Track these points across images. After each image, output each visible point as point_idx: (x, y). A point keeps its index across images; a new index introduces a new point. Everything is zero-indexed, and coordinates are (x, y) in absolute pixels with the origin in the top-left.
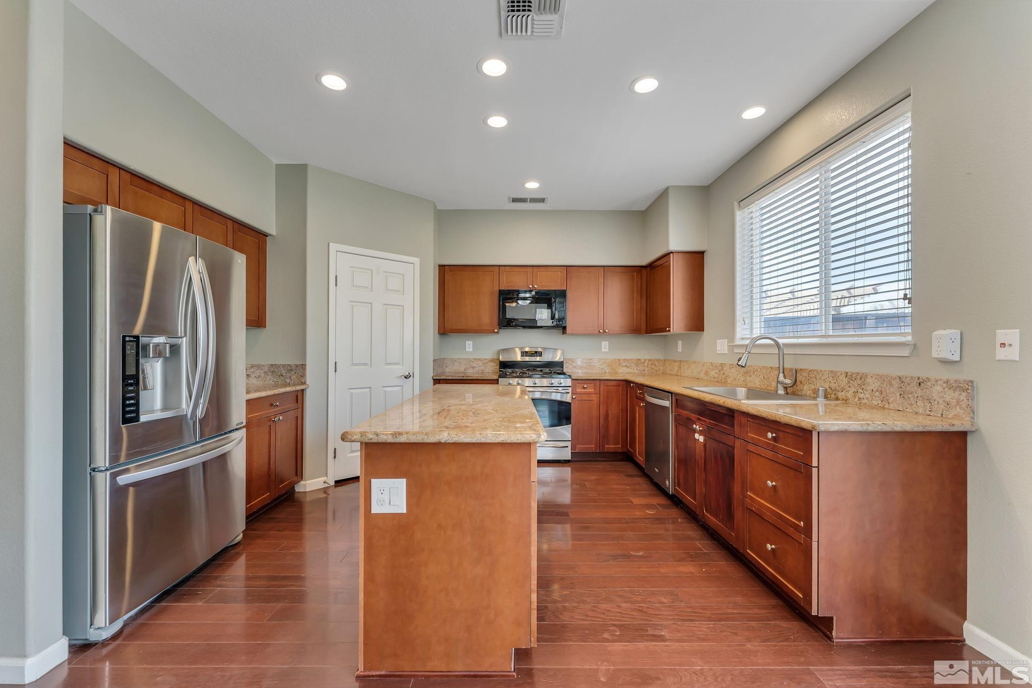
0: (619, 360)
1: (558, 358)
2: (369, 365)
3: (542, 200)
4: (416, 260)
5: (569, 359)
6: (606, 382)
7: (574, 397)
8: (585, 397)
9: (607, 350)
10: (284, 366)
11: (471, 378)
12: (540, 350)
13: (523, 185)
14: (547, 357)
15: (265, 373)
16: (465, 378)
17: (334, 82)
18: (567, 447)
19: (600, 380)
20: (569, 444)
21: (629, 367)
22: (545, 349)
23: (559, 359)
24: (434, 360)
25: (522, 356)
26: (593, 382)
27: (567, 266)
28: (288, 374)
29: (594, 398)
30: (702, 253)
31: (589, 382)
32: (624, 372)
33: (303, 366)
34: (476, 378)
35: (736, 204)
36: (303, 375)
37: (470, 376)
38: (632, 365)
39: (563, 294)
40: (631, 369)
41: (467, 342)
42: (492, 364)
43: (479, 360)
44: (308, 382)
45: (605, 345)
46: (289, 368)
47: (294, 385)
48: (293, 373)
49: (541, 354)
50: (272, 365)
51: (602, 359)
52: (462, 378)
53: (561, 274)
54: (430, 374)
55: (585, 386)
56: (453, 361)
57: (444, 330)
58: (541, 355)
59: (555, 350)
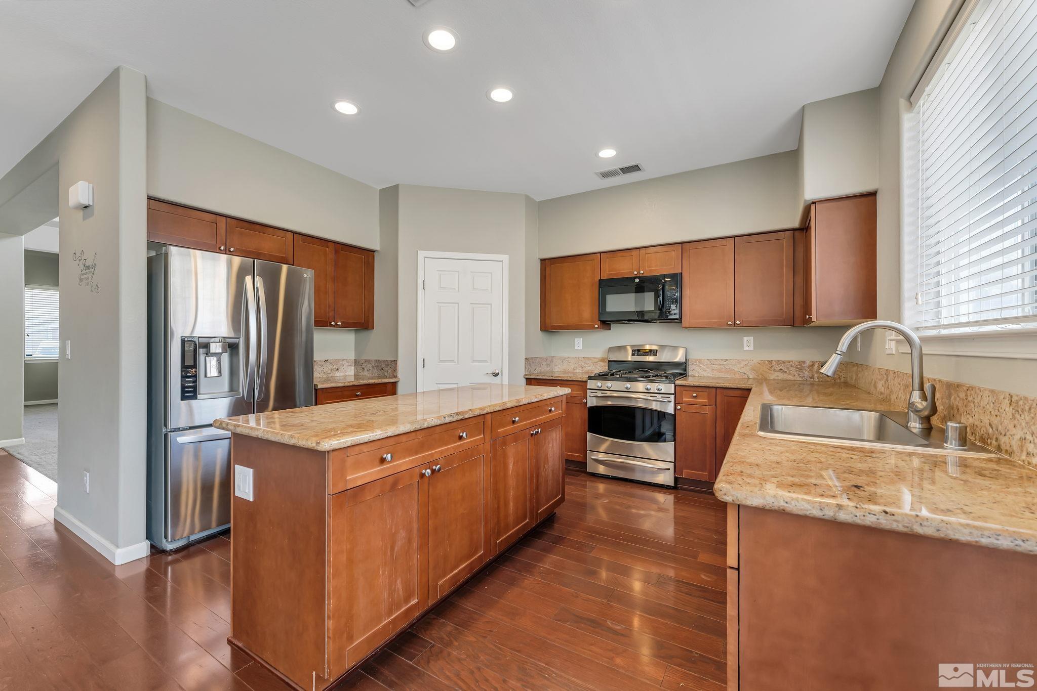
0: (770, 362)
1: (679, 357)
2: (457, 361)
3: (636, 168)
4: (505, 258)
5: (696, 360)
6: (725, 391)
7: (679, 407)
8: (694, 409)
9: (752, 348)
10: (384, 361)
11: (560, 378)
12: (654, 348)
13: (596, 155)
14: (664, 357)
15: (373, 367)
16: (554, 378)
17: (346, 108)
18: (669, 469)
19: (716, 388)
20: (671, 466)
21: (786, 372)
22: (663, 347)
23: (680, 359)
24: (526, 358)
25: (633, 355)
26: (707, 390)
27: (682, 243)
28: (386, 369)
29: (708, 410)
30: (873, 194)
31: (700, 389)
32: (776, 378)
33: (395, 362)
34: (565, 379)
35: (903, 102)
36: (395, 370)
37: (559, 377)
38: (791, 369)
39: (677, 279)
40: (790, 374)
41: (577, 340)
42: (602, 364)
43: (588, 358)
44: (399, 375)
45: (748, 342)
46: (387, 363)
47: (390, 378)
48: (389, 367)
49: (657, 352)
50: (376, 360)
51: (743, 360)
52: (551, 378)
53: (675, 253)
54: (521, 373)
55: (695, 395)
56: (563, 360)
57: (548, 327)
58: (656, 355)
59: (675, 348)
